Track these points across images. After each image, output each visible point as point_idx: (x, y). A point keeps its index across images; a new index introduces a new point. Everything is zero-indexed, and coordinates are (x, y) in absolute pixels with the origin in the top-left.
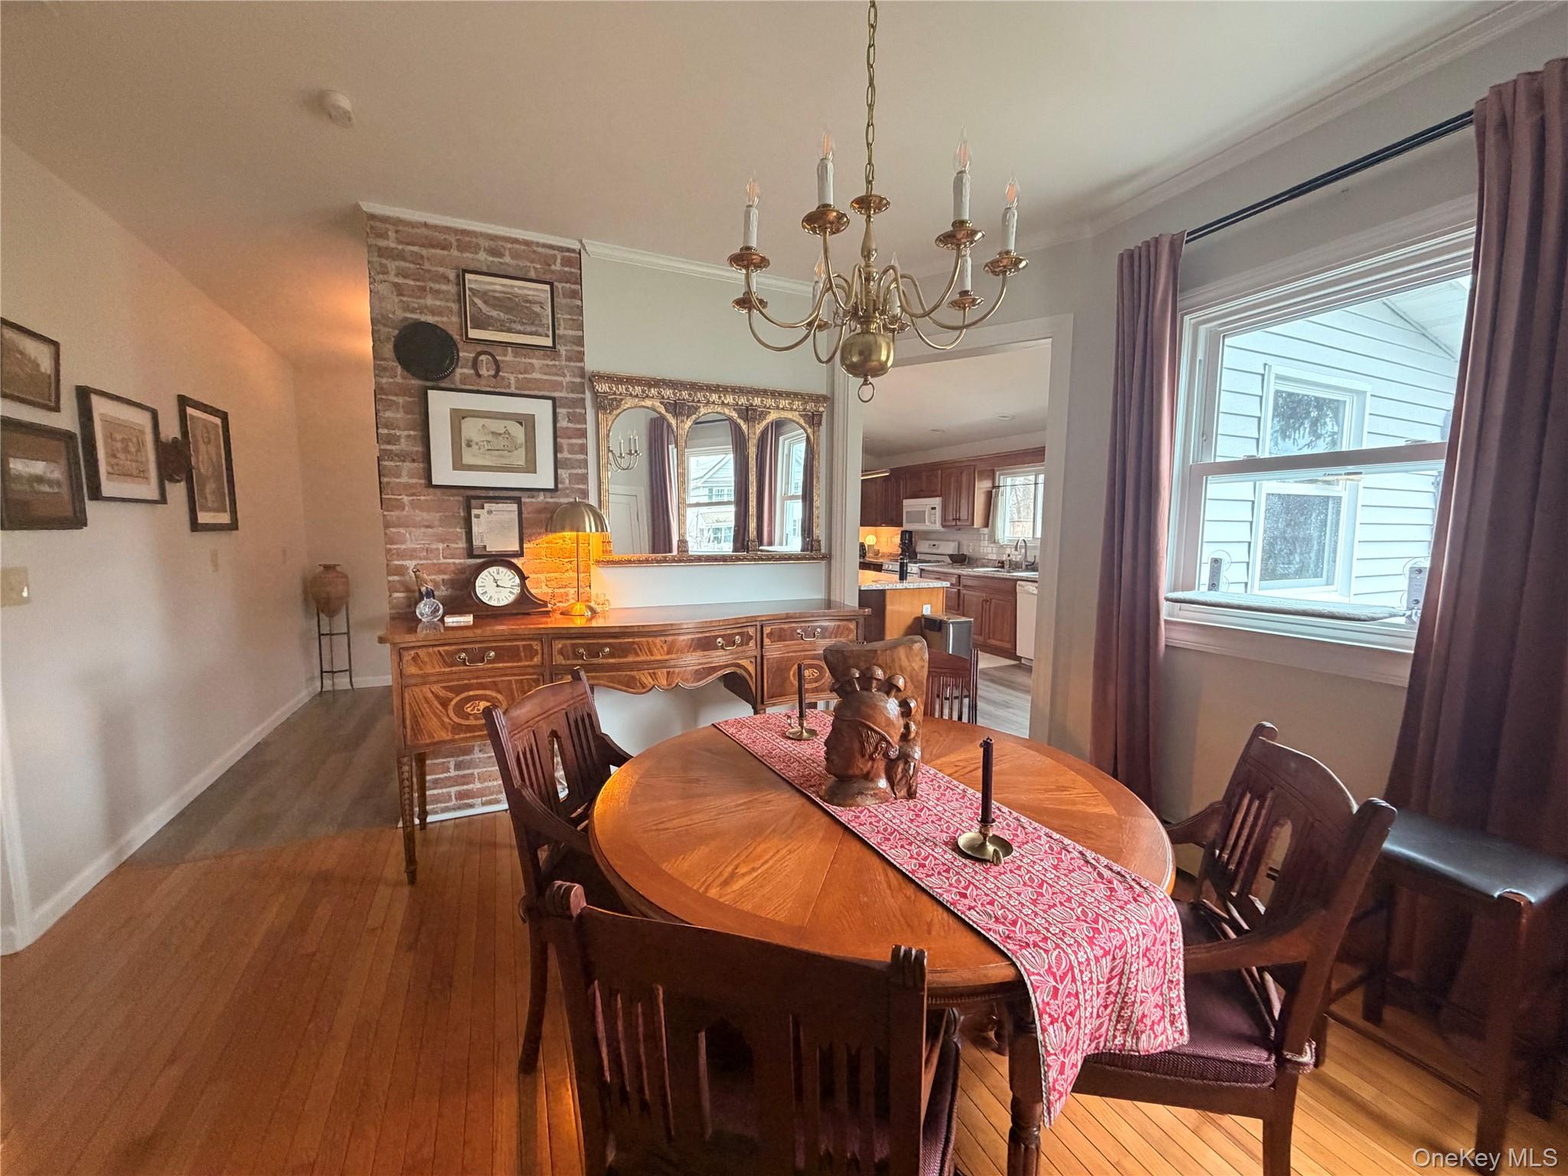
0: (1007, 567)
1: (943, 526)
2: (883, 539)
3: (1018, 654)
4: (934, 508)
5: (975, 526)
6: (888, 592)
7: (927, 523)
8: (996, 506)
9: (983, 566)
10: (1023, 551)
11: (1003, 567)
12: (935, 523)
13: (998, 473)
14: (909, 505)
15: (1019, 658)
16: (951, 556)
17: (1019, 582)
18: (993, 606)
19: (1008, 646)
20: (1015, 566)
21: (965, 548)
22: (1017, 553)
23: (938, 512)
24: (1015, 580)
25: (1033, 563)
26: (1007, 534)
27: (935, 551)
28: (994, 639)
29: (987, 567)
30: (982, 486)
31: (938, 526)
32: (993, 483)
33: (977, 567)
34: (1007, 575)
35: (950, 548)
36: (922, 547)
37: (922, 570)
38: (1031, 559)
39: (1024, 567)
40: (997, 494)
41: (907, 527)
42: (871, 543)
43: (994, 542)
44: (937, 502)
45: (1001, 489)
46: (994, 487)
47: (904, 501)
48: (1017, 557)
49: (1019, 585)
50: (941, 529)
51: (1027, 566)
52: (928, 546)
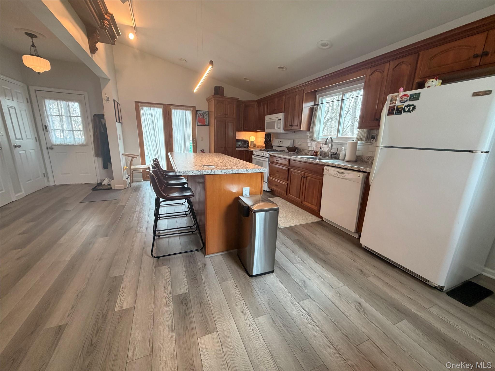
0: (319, 155)
1: (284, 130)
2: (259, 139)
3: (321, 215)
4: (280, 120)
5: (302, 130)
6: (207, 178)
7: (276, 129)
8: (315, 118)
9: (306, 154)
10: (330, 145)
11: (316, 155)
12: (280, 128)
13: (318, 95)
14: (269, 118)
15: (322, 218)
16: (288, 148)
17: (325, 167)
18: (308, 181)
19: (314, 208)
20: (324, 155)
21: (297, 143)
22: (326, 146)
23: (282, 122)
24: (323, 166)
25: (336, 154)
26: (321, 135)
27: (281, 145)
28: (307, 201)
29: (308, 155)
30: (307, 106)
31: (281, 130)
32: (315, 103)
33: (302, 155)
34: (319, 162)
35: (288, 143)
36: (275, 142)
37: (271, 155)
38: (334, 151)
39: (329, 156)
40: (316, 110)
41: (268, 131)
42: (252, 140)
43: (313, 140)
44: (281, 115)
45: (320, 106)
46: (315, 105)
47: (266, 116)
48: (325, 149)
49: (326, 169)
50: (284, 132)
51: (332, 155)
52: (277, 142)
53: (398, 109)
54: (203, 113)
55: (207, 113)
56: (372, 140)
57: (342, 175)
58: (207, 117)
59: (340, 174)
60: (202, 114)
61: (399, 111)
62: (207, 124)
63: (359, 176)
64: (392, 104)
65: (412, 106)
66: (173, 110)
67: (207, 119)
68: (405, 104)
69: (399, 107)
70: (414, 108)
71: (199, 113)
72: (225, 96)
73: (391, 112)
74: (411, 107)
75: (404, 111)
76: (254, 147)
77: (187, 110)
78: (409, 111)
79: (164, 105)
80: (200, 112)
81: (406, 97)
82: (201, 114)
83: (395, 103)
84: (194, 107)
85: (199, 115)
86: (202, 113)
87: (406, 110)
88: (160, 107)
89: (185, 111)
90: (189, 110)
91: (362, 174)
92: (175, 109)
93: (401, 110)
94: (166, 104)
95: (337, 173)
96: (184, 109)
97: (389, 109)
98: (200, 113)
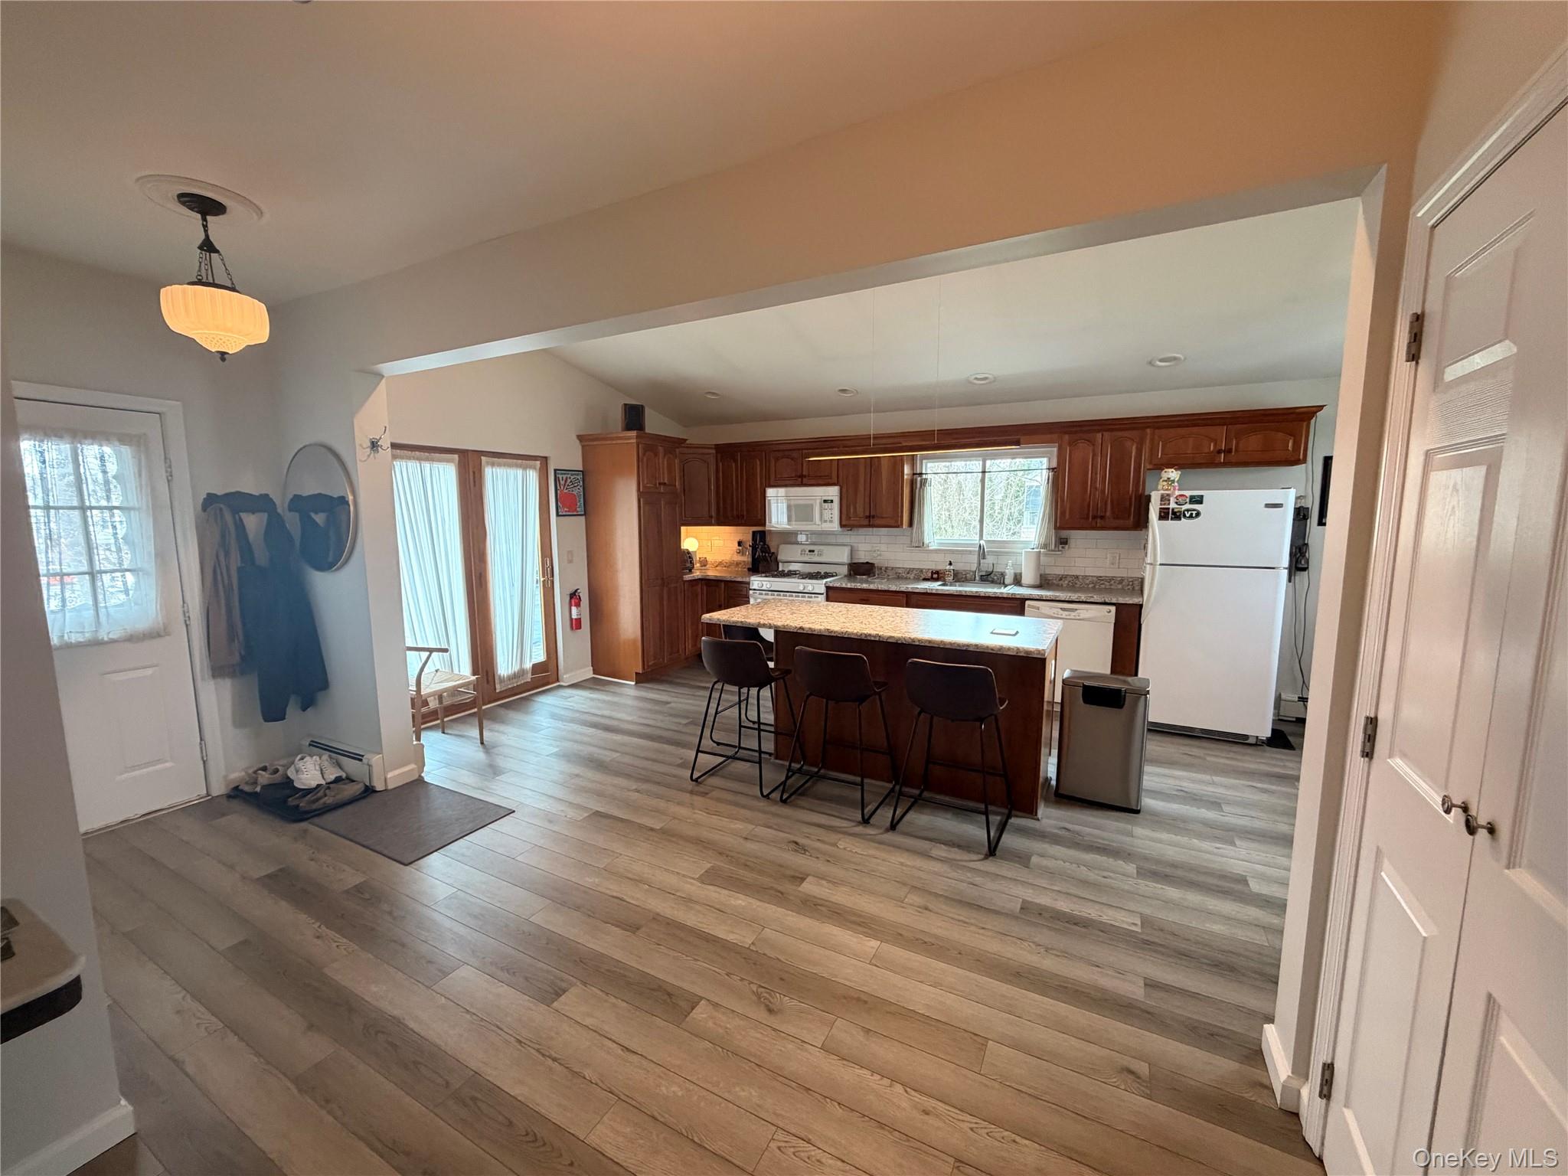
1: (841, 525)
4: (827, 500)
7: (817, 521)
8: (922, 499)
12: (828, 521)
14: (780, 496)
17: (1027, 603)
21: (866, 553)
23: (835, 505)
24: (1021, 600)
27: (816, 559)
31: (831, 525)
35: (841, 555)
39: (977, 578)
42: (691, 550)
44: (831, 492)
47: (768, 492)
49: (1029, 606)
50: (840, 529)
51: (982, 576)
52: (800, 552)
53: (1174, 513)
54: (572, 477)
55: (580, 477)
56: (1063, 547)
57: (1073, 614)
58: (581, 489)
59: (1067, 613)
60: (569, 480)
61: (1177, 516)
62: (580, 510)
63: (1110, 612)
64: (1164, 504)
65: (1194, 510)
66: (486, 470)
67: (582, 493)
68: (1184, 507)
69: (1176, 510)
70: (1198, 514)
71: (560, 476)
72: (647, 431)
73: (1164, 515)
74: (1194, 513)
75: (1185, 516)
76: (703, 568)
77: (525, 468)
78: (1191, 517)
79: (463, 454)
80: (565, 474)
81: (1183, 498)
82: (567, 478)
83: (1169, 504)
84: (545, 460)
85: (561, 481)
86: (568, 476)
87: (1188, 515)
88: (448, 461)
89: (520, 472)
90: (530, 467)
91: (1113, 609)
92: (493, 465)
93: (1180, 515)
94: (467, 451)
95: (1060, 610)
96: (517, 466)
97: (1160, 512)
98: (565, 476)
